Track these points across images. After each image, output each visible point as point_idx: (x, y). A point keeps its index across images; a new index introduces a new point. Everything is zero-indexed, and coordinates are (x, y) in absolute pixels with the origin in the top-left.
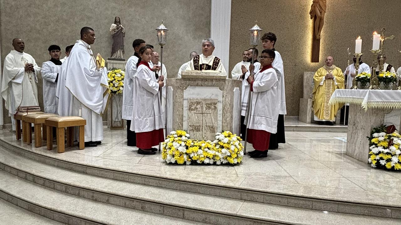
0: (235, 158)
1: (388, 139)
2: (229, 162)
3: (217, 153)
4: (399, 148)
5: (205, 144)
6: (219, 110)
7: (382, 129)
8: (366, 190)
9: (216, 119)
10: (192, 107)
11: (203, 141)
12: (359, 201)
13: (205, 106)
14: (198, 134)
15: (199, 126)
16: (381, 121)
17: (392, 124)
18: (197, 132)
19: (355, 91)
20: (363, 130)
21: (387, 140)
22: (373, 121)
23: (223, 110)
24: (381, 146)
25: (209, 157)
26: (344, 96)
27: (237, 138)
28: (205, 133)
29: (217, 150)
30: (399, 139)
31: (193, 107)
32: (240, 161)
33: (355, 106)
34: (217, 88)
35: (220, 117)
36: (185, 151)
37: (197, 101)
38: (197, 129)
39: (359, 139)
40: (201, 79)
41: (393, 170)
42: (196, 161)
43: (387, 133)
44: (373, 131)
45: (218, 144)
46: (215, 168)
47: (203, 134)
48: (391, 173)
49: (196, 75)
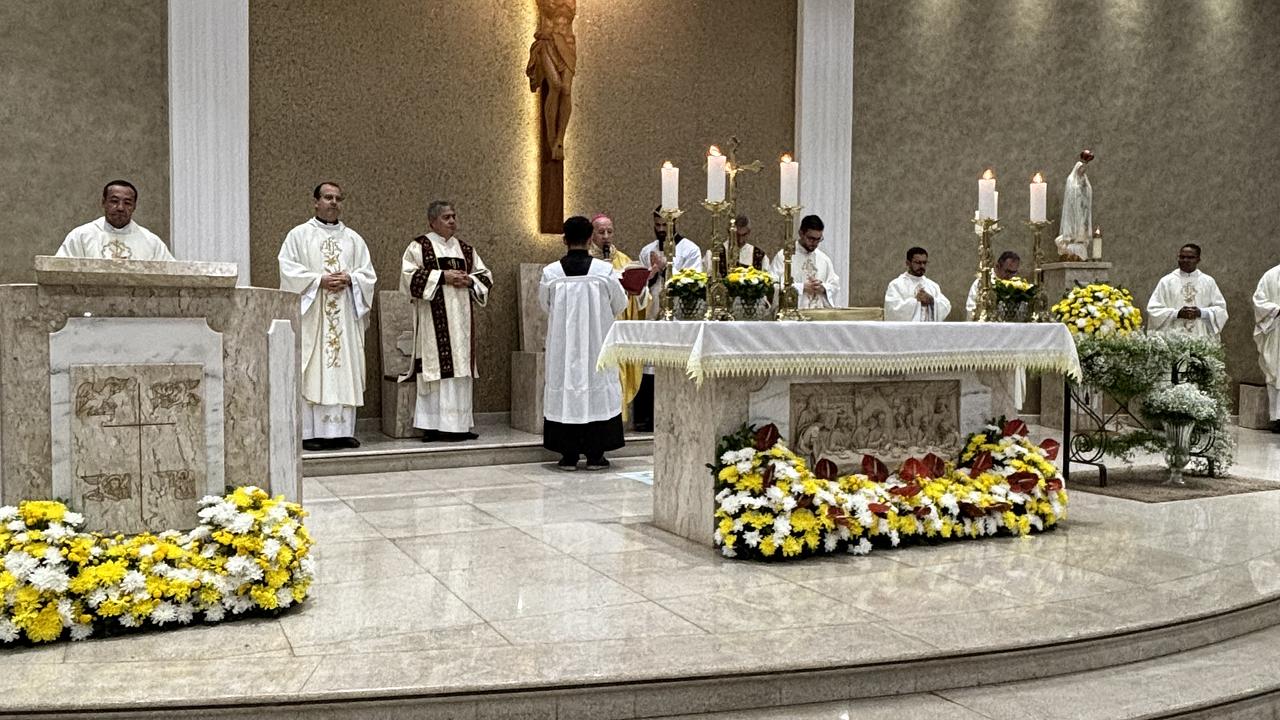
0: (284, 585)
1: (761, 466)
2: (258, 605)
3: (207, 578)
4: (790, 491)
5: (154, 548)
6: (208, 410)
7: (746, 438)
8: (710, 630)
9: (201, 445)
10: (91, 403)
11: (147, 533)
12: (693, 671)
13: (147, 395)
14: (122, 507)
15: (128, 475)
16: (741, 415)
17: (769, 423)
18: (119, 499)
19: (667, 325)
20: (695, 445)
21: (761, 469)
22: (720, 416)
23: (227, 408)
24: (746, 487)
25: (173, 597)
26: (639, 341)
27: (287, 509)
28: (153, 500)
29: (206, 566)
30: (789, 465)
31: (96, 402)
32: (303, 596)
33: (671, 372)
34: (200, 322)
35: (214, 434)
36: (64, 583)
37: (113, 375)
38: (115, 488)
39: (686, 472)
40: (128, 287)
41: (779, 558)
42: (115, 619)
43: (758, 448)
44: (721, 446)
45: (212, 541)
46: (199, 636)
47: (146, 506)
48: (773, 569)
49: (101, 271)
